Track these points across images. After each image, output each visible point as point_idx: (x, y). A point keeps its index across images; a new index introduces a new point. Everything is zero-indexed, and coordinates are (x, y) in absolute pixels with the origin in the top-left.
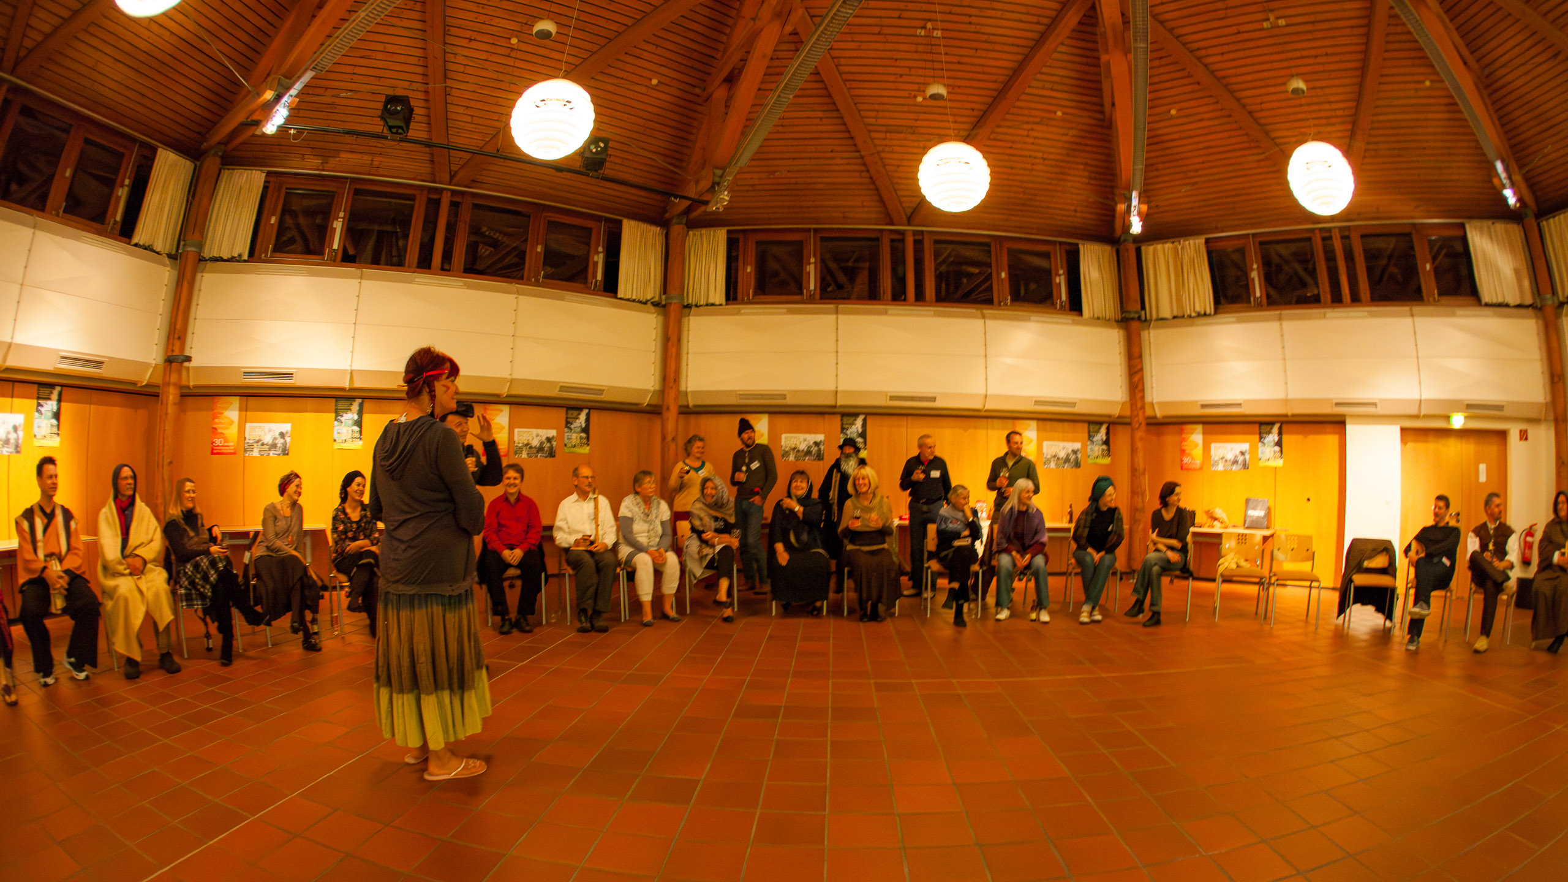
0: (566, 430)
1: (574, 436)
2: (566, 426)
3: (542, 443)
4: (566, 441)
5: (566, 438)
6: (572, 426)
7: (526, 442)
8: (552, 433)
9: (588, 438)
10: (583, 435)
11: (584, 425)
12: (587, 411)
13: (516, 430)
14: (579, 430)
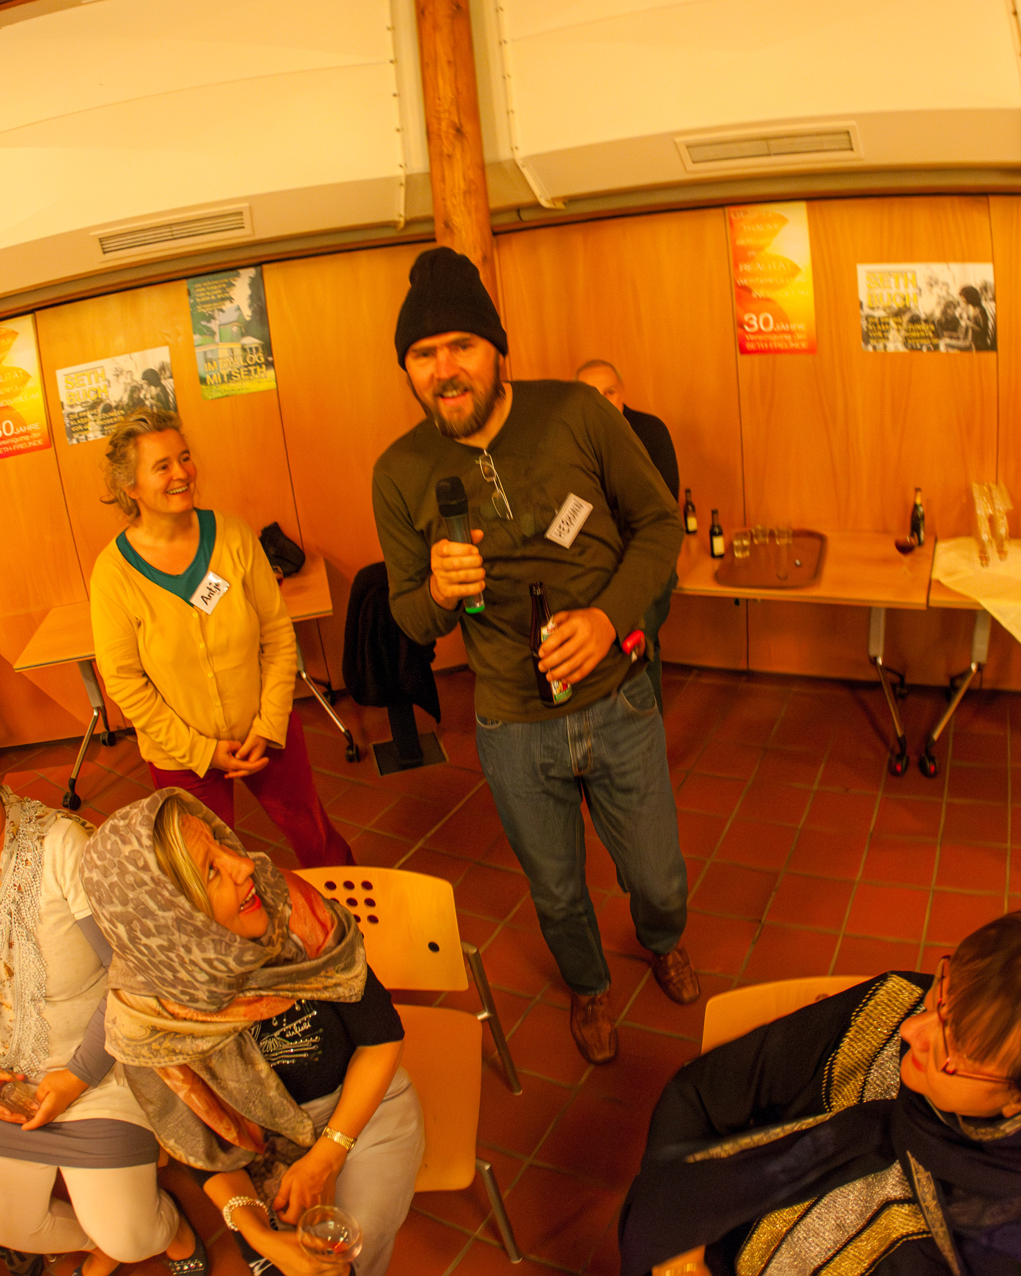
0: (196, 337)
1: (223, 351)
2: (197, 330)
3: (135, 389)
4: (203, 369)
5: (200, 359)
6: (214, 325)
7: (92, 398)
8: (158, 357)
9: (267, 348)
10: (251, 341)
11: (247, 313)
12: (251, 272)
13: (60, 374)
14: (235, 329)
